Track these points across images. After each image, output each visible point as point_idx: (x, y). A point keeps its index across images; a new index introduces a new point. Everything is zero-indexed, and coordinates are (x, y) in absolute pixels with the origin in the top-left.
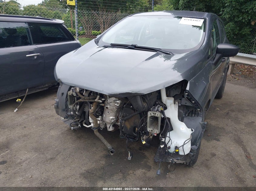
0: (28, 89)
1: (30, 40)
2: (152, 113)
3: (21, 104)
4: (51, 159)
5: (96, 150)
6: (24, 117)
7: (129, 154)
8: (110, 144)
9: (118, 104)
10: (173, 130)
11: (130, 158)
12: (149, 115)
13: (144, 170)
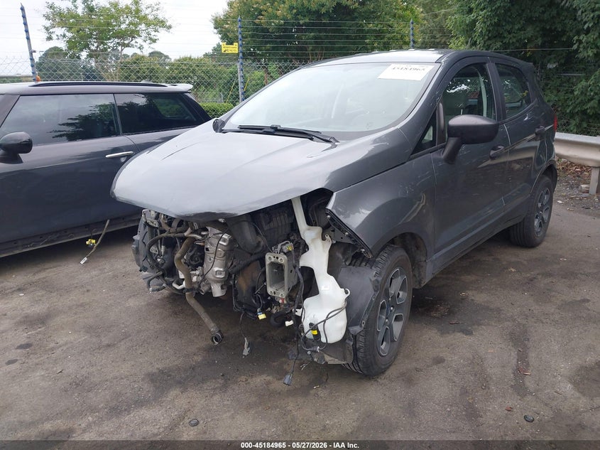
0: (108, 222)
1: (118, 127)
2: (272, 257)
3: (93, 250)
4: (109, 346)
5: (196, 337)
6: (94, 273)
7: (246, 343)
8: (214, 322)
9: (224, 241)
10: (318, 293)
11: (246, 352)
12: (268, 262)
13: (270, 378)
